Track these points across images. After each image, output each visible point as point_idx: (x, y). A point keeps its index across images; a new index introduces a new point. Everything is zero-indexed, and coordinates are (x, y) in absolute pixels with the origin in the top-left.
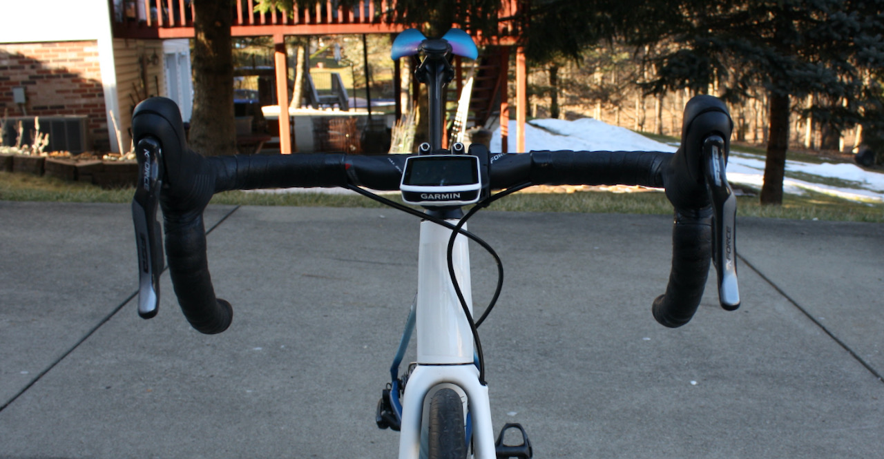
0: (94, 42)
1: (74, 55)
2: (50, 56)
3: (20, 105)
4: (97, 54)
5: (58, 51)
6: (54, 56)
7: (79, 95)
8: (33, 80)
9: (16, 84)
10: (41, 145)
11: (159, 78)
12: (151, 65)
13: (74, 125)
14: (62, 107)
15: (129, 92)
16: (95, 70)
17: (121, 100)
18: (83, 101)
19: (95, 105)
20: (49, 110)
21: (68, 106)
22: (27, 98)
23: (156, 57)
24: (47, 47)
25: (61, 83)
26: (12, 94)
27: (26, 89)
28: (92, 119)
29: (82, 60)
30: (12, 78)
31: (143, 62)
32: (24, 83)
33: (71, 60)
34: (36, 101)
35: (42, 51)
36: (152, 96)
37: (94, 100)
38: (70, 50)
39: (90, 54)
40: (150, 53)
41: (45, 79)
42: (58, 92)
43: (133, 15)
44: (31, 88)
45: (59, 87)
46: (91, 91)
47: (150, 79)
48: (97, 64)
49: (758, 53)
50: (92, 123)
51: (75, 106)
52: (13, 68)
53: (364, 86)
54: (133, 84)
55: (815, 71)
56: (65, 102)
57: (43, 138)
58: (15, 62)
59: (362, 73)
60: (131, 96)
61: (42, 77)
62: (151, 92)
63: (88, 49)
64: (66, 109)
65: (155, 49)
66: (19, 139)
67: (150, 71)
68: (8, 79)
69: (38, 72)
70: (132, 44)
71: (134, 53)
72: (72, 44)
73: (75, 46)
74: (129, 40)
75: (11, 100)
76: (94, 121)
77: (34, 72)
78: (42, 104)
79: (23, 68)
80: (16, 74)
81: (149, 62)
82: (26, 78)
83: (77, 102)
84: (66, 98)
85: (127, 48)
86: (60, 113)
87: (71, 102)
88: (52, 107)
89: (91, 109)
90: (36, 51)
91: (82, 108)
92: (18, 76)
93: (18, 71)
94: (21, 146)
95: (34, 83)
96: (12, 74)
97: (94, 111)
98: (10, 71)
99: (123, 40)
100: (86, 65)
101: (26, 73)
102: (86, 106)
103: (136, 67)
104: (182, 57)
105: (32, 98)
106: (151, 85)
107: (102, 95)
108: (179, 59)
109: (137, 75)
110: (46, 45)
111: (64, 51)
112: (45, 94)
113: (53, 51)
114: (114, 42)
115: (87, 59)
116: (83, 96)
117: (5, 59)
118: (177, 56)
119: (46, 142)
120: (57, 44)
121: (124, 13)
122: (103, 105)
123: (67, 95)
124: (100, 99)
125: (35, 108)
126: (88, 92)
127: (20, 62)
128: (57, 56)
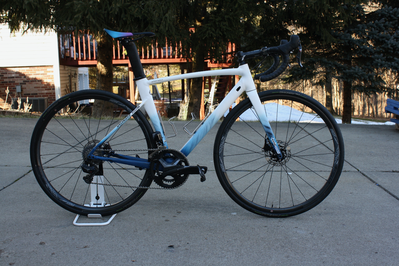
0: (52, 66)
1: (43, 72)
2: (32, 72)
3: (19, 93)
4: (52, 72)
5: (36, 70)
6: (34, 72)
7: (44, 89)
8: (25, 83)
9: (17, 84)
10: (28, 109)
11: (76, 84)
12: (73, 78)
13: (42, 101)
14: (37, 94)
15: (65, 88)
16: (51, 78)
17: (62, 91)
18: (46, 92)
19: (51, 93)
20: (31, 95)
21: (39, 94)
22: (22, 90)
23: (76, 74)
24: (31, 69)
25: (37, 84)
26: (16, 88)
27: (21, 86)
28: (49, 99)
29: (46, 74)
30: (16, 82)
31: (70, 77)
32: (21, 84)
33: (41, 74)
34: (25, 91)
35: (29, 70)
36: (73, 91)
37: (50, 91)
38: (41, 70)
39: (50, 72)
40: (73, 72)
41: (30, 82)
42: (35, 87)
43: (69, 55)
44: (24, 86)
45: (36, 85)
46: (49, 87)
47: (73, 84)
48: (52, 76)
49: (330, 64)
50: (49, 101)
51: (42, 94)
52: (16, 77)
53: (168, 92)
54: (66, 85)
55: (355, 70)
56: (38, 92)
57: (30, 106)
58: (18, 75)
59: (167, 86)
60: (65, 90)
61: (29, 81)
62: (73, 90)
63: (49, 69)
64: (38, 95)
65: (75, 71)
66: (19, 106)
67: (73, 80)
68: (14, 82)
69: (27, 79)
70: (67, 68)
71: (67, 72)
72: (42, 67)
73: (43, 68)
74: (66, 66)
75: (15, 91)
76: (50, 100)
77: (25, 79)
78: (28, 93)
79: (21, 77)
80: (18, 80)
81: (73, 76)
82: (22, 82)
83: (43, 92)
84: (38, 90)
85: (64, 70)
86: (36, 97)
87: (40, 92)
88: (32, 94)
89: (49, 95)
90: (27, 70)
91: (45, 94)
92: (19, 81)
93: (19, 79)
94: (20, 109)
95: (25, 84)
96: (16, 80)
97: (50, 96)
98: (15, 79)
99: (63, 66)
100: (48, 76)
101: (22, 80)
102: (46, 93)
103: (68, 78)
104: (85, 75)
105: (24, 90)
106: (73, 87)
107: (54, 89)
108: (84, 76)
109: (68, 81)
110: (31, 68)
111: (39, 70)
112: (29, 88)
113: (34, 70)
114: (60, 66)
115: (48, 74)
116: (46, 90)
117: (14, 74)
118: (83, 75)
119: (31, 108)
120: (36, 67)
121: (65, 55)
122: (54, 93)
123: (39, 89)
124: (53, 91)
125: (25, 94)
126: (48, 88)
127: (20, 75)
128: (36, 72)
